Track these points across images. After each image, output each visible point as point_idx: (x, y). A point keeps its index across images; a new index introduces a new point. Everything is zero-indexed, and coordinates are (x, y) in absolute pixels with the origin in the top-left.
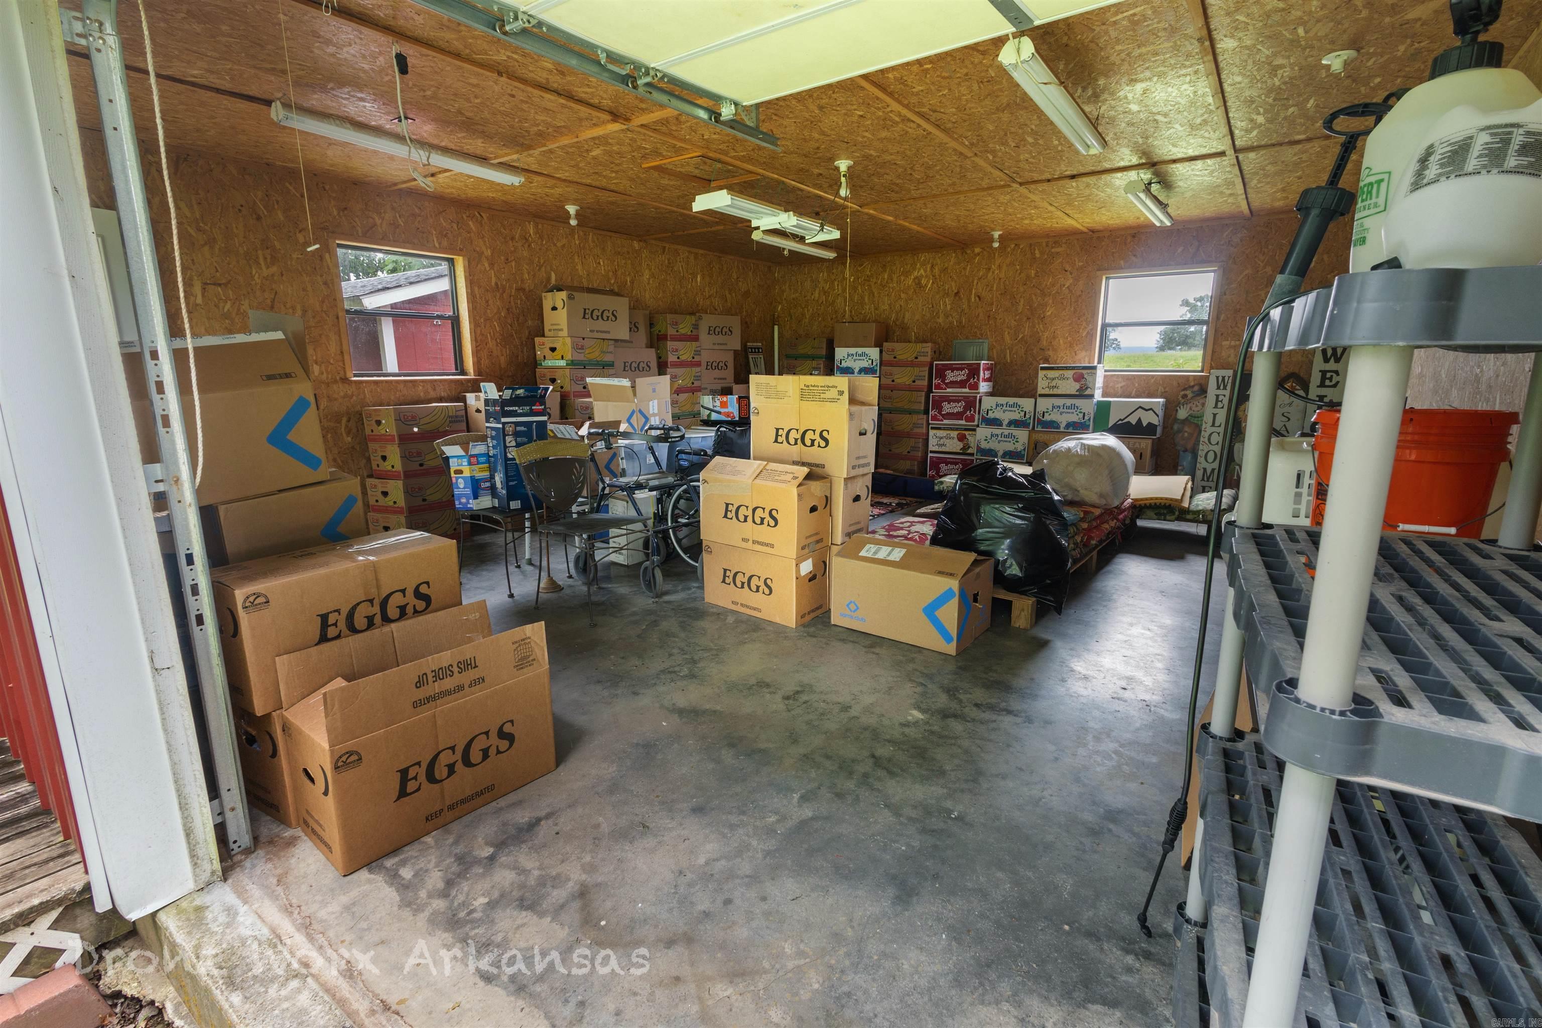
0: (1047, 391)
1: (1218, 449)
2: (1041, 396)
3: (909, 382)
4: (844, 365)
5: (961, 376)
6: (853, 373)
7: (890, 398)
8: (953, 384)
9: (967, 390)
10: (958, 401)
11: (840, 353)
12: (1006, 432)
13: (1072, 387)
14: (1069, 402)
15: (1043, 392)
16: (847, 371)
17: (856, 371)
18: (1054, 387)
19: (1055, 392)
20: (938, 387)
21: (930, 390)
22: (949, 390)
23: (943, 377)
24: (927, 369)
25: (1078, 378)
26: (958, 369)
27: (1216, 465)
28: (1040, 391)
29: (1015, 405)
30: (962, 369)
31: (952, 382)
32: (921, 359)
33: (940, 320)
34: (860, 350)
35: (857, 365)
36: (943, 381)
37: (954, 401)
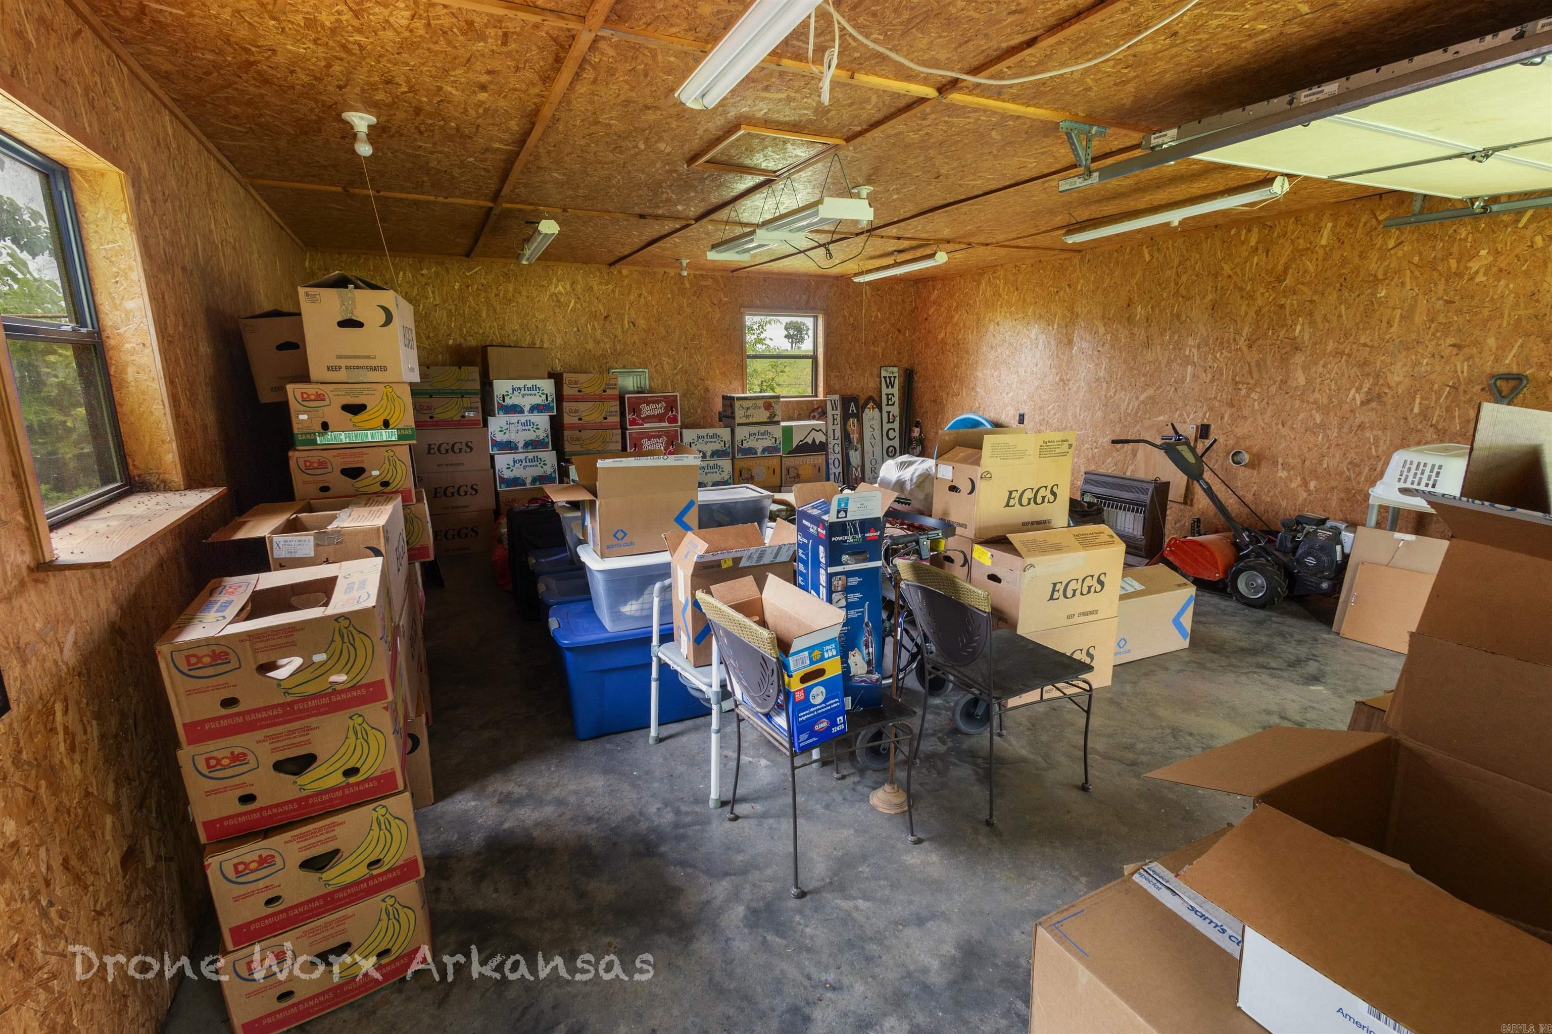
0: (744, 421)
1: (839, 456)
2: (740, 425)
3: (600, 419)
4: (509, 402)
5: (658, 409)
6: (522, 412)
7: (578, 439)
8: (649, 419)
9: (666, 424)
10: (659, 437)
11: (501, 387)
12: (712, 463)
13: (763, 416)
14: (763, 429)
15: (741, 421)
16: (515, 409)
17: (527, 409)
18: (750, 416)
19: (751, 420)
20: (633, 423)
21: (624, 429)
22: (646, 425)
23: (635, 410)
24: (618, 403)
25: (768, 406)
26: (654, 402)
27: (840, 470)
28: (738, 420)
29: (715, 436)
30: (658, 402)
31: (648, 417)
32: (609, 392)
33: (590, 346)
34: (530, 383)
35: (527, 402)
36: (639, 416)
37: (655, 437)
